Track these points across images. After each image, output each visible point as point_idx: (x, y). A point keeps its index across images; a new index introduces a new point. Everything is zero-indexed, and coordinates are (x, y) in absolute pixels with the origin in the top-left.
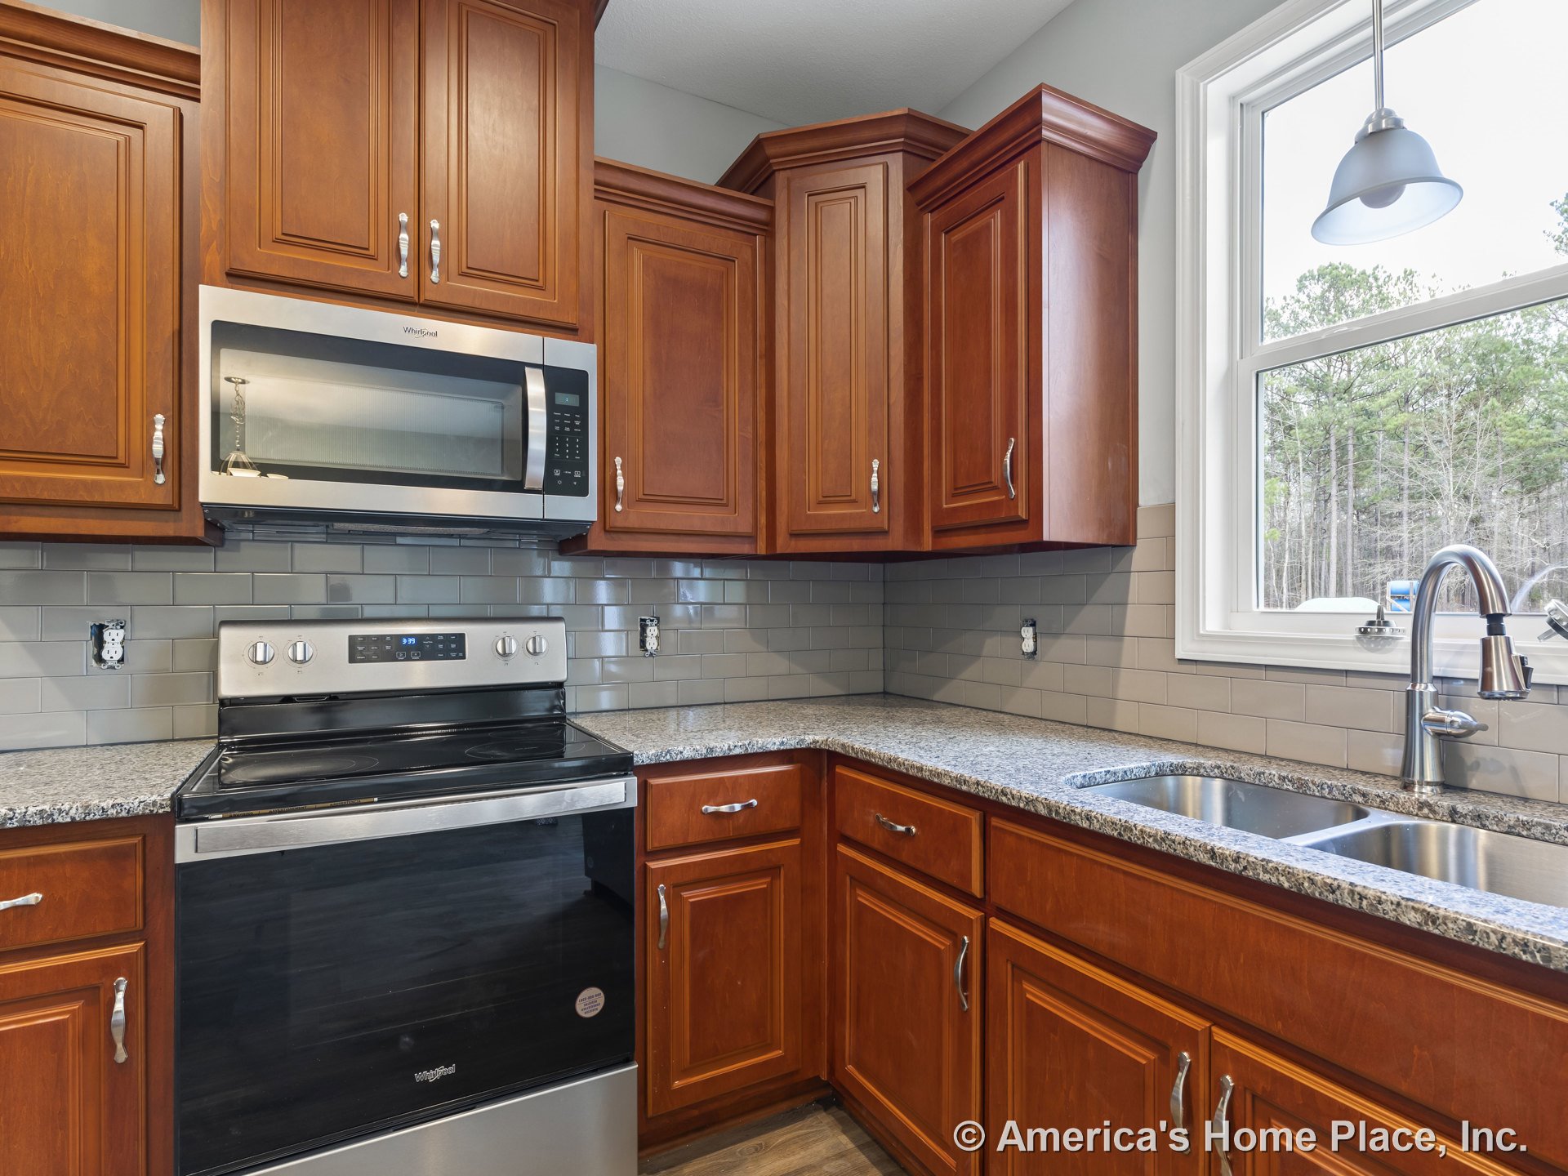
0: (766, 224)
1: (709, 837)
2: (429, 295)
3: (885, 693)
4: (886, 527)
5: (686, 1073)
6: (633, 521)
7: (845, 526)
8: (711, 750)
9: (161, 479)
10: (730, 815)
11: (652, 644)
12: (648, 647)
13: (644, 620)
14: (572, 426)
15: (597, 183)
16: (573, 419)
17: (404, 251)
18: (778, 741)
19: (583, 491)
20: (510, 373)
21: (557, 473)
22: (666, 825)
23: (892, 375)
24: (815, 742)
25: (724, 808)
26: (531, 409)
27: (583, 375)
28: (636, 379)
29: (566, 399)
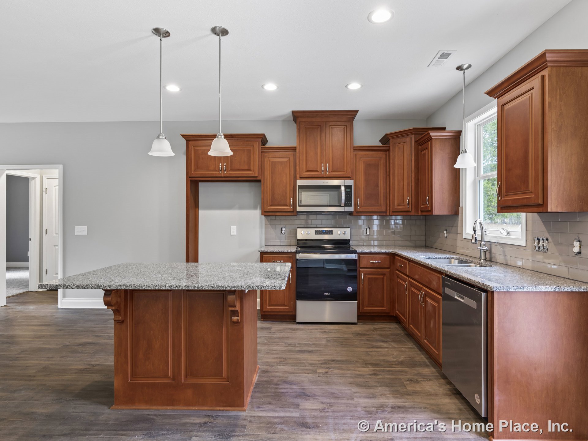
0: (388, 149)
1: (371, 267)
2: (327, 176)
3: (426, 246)
4: (410, 210)
5: (367, 307)
6: (361, 210)
7: (402, 210)
8: (371, 251)
9: (292, 207)
10: (376, 263)
11: (368, 233)
12: (367, 233)
13: (366, 228)
14: (349, 195)
15: (354, 150)
16: (349, 193)
17: (323, 169)
18: (385, 251)
19: (351, 206)
20: (339, 187)
21: (347, 203)
22: (363, 263)
23: (412, 180)
24: (392, 252)
25: (374, 262)
26: (342, 192)
27: (351, 186)
28: (362, 184)
29: (348, 190)
